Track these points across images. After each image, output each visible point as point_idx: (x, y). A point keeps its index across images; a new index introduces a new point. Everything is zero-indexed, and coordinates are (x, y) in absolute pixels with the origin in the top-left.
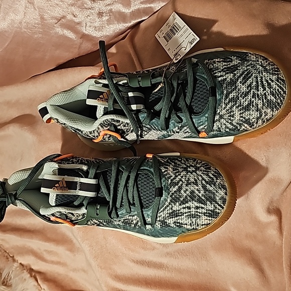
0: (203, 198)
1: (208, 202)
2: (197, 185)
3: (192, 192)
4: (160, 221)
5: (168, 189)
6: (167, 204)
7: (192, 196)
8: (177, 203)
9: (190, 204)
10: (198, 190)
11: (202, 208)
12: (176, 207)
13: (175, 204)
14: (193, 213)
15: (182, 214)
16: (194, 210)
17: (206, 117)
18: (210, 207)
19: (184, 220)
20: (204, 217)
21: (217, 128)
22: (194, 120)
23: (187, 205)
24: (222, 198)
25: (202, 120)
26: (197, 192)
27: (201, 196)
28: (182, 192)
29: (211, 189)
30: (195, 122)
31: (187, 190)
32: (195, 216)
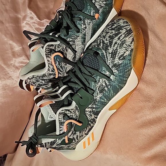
0: (117, 32)
1: (121, 31)
2: (108, 32)
3: (110, 37)
4: (112, 67)
5: (99, 49)
6: (105, 54)
7: (112, 38)
8: (109, 48)
9: (114, 41)
10: (111, 33)
11: (121, 35)
12: (110, 50)
13: (109, 50)
14: (121, 42)
15: (117, 49)
16: (119, 41)
17: (89, 6)
18: (124, 31)
19: (121, 51)
20: (127, 38)
21: (99, 6)
22: (85, 12)
23: (114, 43)
24: (124, 23)
25: (88, 9)
26: (111, 34)
27: (115, 33)
28: (106, 42)
29: (115, 26)
30: (87, 13)
31: (107, 39)
32: (123, 43)
